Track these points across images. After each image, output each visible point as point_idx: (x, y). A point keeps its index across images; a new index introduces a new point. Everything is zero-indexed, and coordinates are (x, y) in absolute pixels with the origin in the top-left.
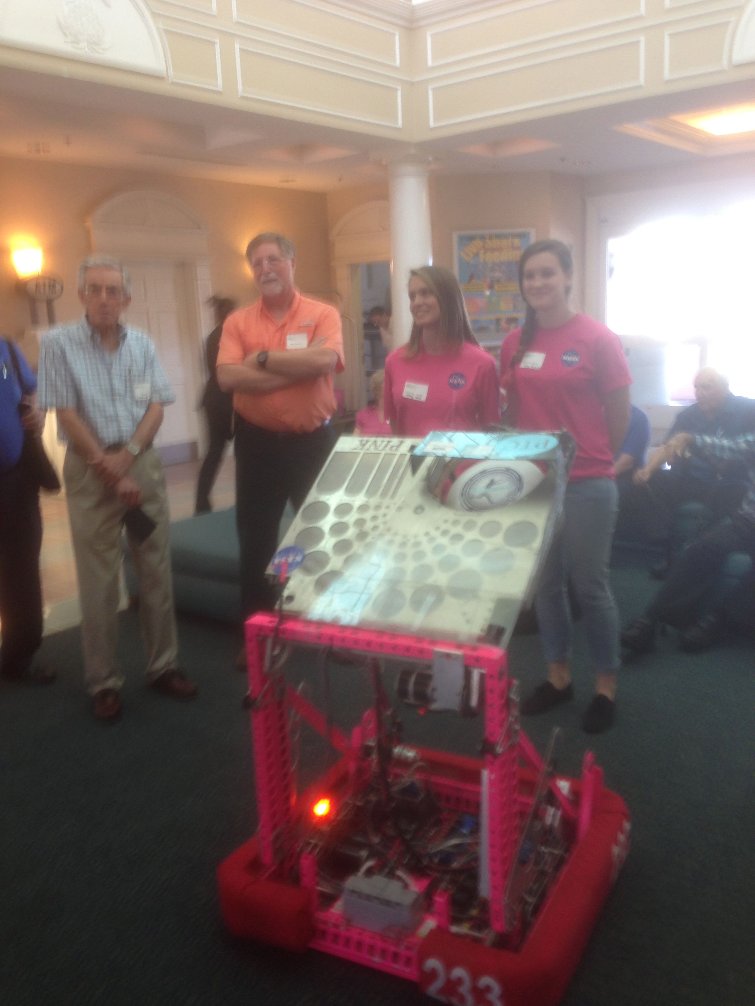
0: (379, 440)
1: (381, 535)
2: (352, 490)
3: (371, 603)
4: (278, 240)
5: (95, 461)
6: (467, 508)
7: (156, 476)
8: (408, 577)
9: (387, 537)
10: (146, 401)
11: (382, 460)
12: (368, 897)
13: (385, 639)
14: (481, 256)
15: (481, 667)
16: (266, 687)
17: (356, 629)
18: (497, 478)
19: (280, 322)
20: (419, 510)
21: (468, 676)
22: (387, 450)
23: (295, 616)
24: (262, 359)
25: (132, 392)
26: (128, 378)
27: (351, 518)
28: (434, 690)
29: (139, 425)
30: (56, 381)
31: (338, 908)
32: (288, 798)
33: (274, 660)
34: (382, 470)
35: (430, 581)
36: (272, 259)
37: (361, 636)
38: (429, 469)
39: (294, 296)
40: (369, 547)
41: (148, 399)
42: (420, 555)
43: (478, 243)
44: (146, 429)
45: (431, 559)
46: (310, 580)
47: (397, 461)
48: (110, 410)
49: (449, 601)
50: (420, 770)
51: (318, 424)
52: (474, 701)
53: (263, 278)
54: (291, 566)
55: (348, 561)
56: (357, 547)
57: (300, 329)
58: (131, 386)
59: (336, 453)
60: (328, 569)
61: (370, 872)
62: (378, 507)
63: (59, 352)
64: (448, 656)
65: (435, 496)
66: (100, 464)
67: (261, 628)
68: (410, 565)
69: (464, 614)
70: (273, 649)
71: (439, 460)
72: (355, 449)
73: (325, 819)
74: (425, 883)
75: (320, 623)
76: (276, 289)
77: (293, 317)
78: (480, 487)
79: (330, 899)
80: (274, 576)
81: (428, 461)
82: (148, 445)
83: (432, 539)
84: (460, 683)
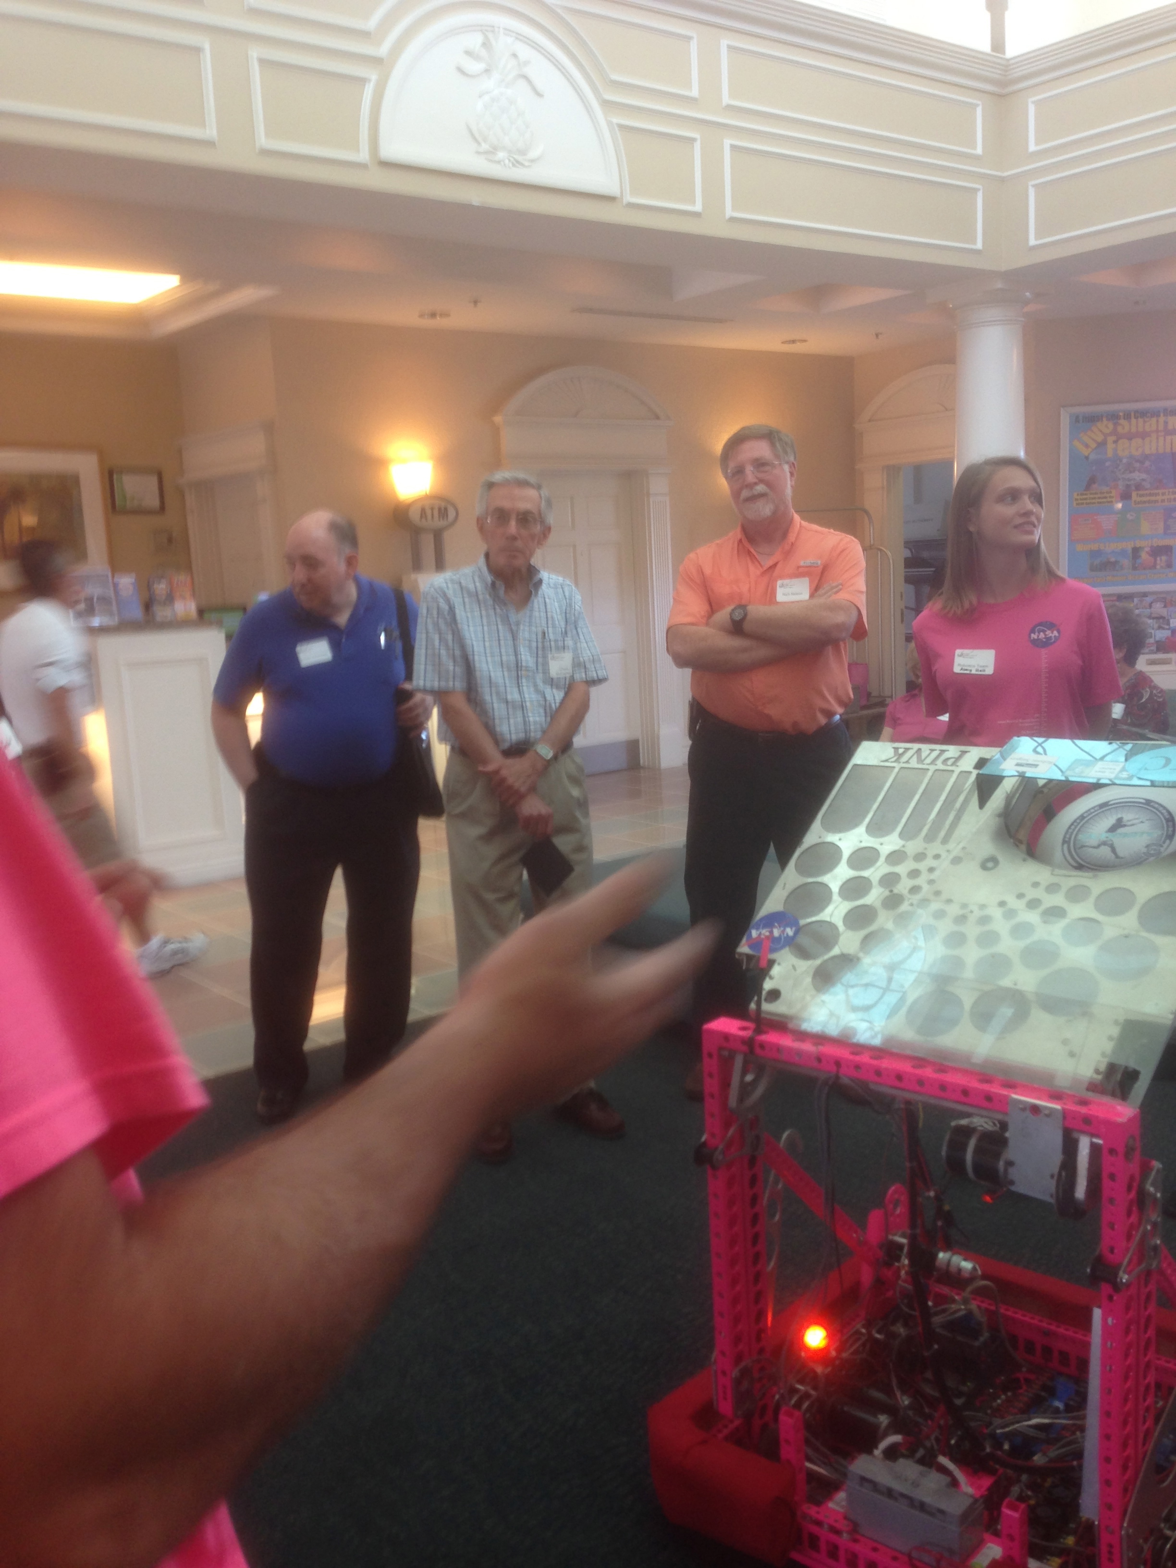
0: (925, 748)
1: (925, 902)
2: (878, 829)
3: (904, 1010)
4: (769, 436)
5: (490, 768)
6: (1075, 864)
7: (575, 792)
8: (969, 973)
9: (935, 906)
10: (566, 678)
11: (930, 779)
12: (890, 1493)
13: (928, 1072)
14: (1110, 446)
15: (1093, 1135)
16: (731, 1132)
17: (878, 1052)
18: (1128, 816)
19: (768, 563)
20: (989, 864)
21: (1070, 1148)
22: (940, 765)
23: (780, 1025)
24: (737, 616)
25: (546, 664)
26: (540, 645)
27: (874, 874)
28: (1010, 1164)
29: (553, 715)
30: (440, 649)
31: (838, 1502)
32: (761, 1315)
33: (745, 1090)
34: (929, 796)
35: (1006, 982)
36: (760, 464)
37: (885, 1064)
38: (1009, 798)
39: (792, 520)
40: (903, 920)
41: (568, 676)
42: (988, 938)
43: (1106, 426)
44: (563, 722)
45: (1008, 945)
46: (806, 967)
47: (955, 782)
48: (513, 695)
49: (1039, 1017)
50: (980, 1293)
51: (823, 720)
52: (1080, 1192)
53: (745, 494)
54: (778, 944)
55: (867, 941)
56: (884, 920)
57: (799, 573)
58: (545, 657)
59: (855, 765)
60: (836, 951)
61: (892, 1454)
62: (920, 857)
63: (447, 608)
64: (1035, 1110)
65: (1017, 843)
66: (497, 772)
67: (726, 1037)
68: (972, 954)
69: (1065, 1042)
70: (744, 1072)
71: (1026, 783)
72: (886, 761)
73: (820, 1355)
74: (987, 1482)
75: (820, 1039)
76: (765, 509)
77: (788, 554)
78: (1098, 831)
79: (827, 1488)
80: (749, 957)
81: (1008, 785)
82: (565, 747)
83: (1010, 914)
84: (1057, 1158)
